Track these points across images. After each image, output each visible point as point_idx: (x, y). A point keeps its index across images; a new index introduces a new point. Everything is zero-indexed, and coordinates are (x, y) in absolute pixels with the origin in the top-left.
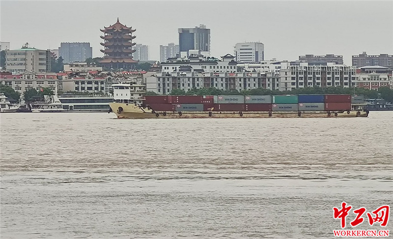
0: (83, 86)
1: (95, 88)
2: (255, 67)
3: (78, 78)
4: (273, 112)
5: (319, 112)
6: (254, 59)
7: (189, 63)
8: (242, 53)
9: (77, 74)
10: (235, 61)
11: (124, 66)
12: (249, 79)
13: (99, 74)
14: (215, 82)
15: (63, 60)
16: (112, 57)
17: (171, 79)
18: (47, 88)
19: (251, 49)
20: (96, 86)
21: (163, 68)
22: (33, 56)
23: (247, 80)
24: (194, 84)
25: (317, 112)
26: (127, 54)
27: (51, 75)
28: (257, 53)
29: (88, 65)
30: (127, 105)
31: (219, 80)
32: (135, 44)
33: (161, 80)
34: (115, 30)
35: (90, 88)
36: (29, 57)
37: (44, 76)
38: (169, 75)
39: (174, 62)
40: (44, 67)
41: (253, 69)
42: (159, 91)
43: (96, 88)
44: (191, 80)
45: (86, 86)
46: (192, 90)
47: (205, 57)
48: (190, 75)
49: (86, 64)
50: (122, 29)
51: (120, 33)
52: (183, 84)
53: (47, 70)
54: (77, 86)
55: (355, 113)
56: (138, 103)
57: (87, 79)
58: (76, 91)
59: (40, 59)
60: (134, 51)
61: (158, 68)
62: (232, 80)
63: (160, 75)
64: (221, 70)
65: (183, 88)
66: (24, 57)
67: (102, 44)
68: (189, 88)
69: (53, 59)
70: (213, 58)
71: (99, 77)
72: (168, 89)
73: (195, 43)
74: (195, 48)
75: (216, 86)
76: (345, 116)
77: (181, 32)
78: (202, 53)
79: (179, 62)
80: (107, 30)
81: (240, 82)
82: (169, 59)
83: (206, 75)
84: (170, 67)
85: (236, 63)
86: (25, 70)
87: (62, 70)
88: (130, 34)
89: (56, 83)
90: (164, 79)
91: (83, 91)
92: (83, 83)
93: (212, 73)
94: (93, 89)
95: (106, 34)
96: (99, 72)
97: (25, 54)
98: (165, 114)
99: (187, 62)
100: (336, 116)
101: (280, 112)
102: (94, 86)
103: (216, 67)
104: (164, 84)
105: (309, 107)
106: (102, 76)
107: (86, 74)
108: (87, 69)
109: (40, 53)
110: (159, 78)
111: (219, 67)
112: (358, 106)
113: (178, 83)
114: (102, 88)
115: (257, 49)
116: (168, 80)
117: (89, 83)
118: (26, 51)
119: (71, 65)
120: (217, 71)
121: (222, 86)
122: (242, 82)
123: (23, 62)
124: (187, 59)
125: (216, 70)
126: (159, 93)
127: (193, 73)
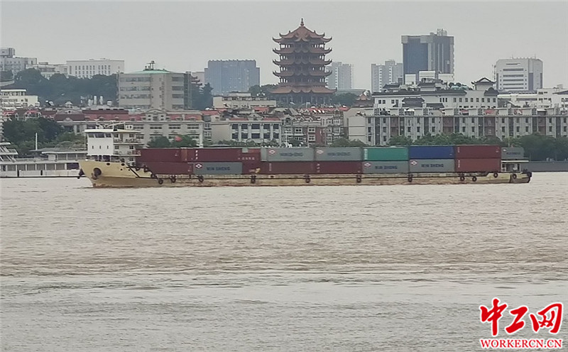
0: (245, 131)
1: (265, 134)
2: (528, 99)
3: (237, 120)
4: (363, 176)
5: (445, 175)
6: (527, 86)
7: (419, 92)
8: (507, 76)
9: (235, 112)
10: (495, 89)
11: (312, 99)
12: (518, 118)
13: (272, 113)
14: (462, 125)
15: (212, 89)
16: (294, 84)
17: (388, 121)
18: (186, 136)
19: (522, 70)
20: (266, 131)
21: (376, 101)
22: (163, 83)
23: (515, 120)
24: (426, 128)
25: (441, 175)
26: (317, 79)
27: (194, 115)
28: (531, 75)
29: (254, 98)
30: (108, 164)
31: (469, 121)
32: (329, 62)
33: (373, 121)
34: (297, 38)
35: (257, 136)
36: (156, 85)
37: (181, 115)
38: (386, 113)
39: (394, 91)
40: (181, 102)
41: (524, 102)
42: (370, 140)
43: (267, 136)
44: (422, 121)
45: (250, 131)
46: (424, 138)
47: (446, 84)
48: (421, 113)
49: (250, 95)
50: (309, 38)
51: (305, 44)
52: (409, 128)
53: (186, 105)
54: (234, 131)
55: (508, 176)
56: (127, 161)
57: (251, 120)
58: (234, 140)
59: (175, 88)
60: (329, 74)
61: (368, 102)
62: (490, 122)
63: (371, 113)
64: (472, 104)
65: (409, 134)
66: (147, 84)
67: (275, 62)
68: (418, 134)
69: (196, 87)
70: (459, 85)
71: (271, 117)
72: (385, 137)
73: (430, 61)
74: (430, 68)
75: (464, 131)
76: (489, 182)
77: (406, 42)
78: (441, 76)
79: (402, 92)
80: (284, 40)
81: (503, 125)
82: (386, 86)
83: (447, 113)
84: (388, 101)
85: (497, 93)
86: (150, 106)
87: (211, 105)
88: (322, 46)
89: (201, 127)
90: (377, 120)
91: (245, 141)
92: (244, 126)
93: (456, 110)
94: (262, 136)
95: (283, 46)
96: (271, 109)
97: (150, 79)
98: (173, 180)
99: (416, 92)
100: (474, 180)
101: (376, 175)
102: (262, 131)
103: (463, 100)
104: (377, 129)
105: (428, 166)
106: (276, 115)
107: (249, 113)
108: (251, 103)
109: (175, 77)
110: (369, 119)
111: (469, 100)
112: (513, 165)
113: (401, 127)
114: (276, 136)
115: (531, 69)
116: (385, 122)
117: (255, 126)
118: (151, 74)
119: (226, 98)
120: (465, 107)
121: (473, 131)
122: (506, 124)
123: (147, 93)
124: (415, 86)
125: (463, 104)
126: (369, 143)
127: (425, 111)
